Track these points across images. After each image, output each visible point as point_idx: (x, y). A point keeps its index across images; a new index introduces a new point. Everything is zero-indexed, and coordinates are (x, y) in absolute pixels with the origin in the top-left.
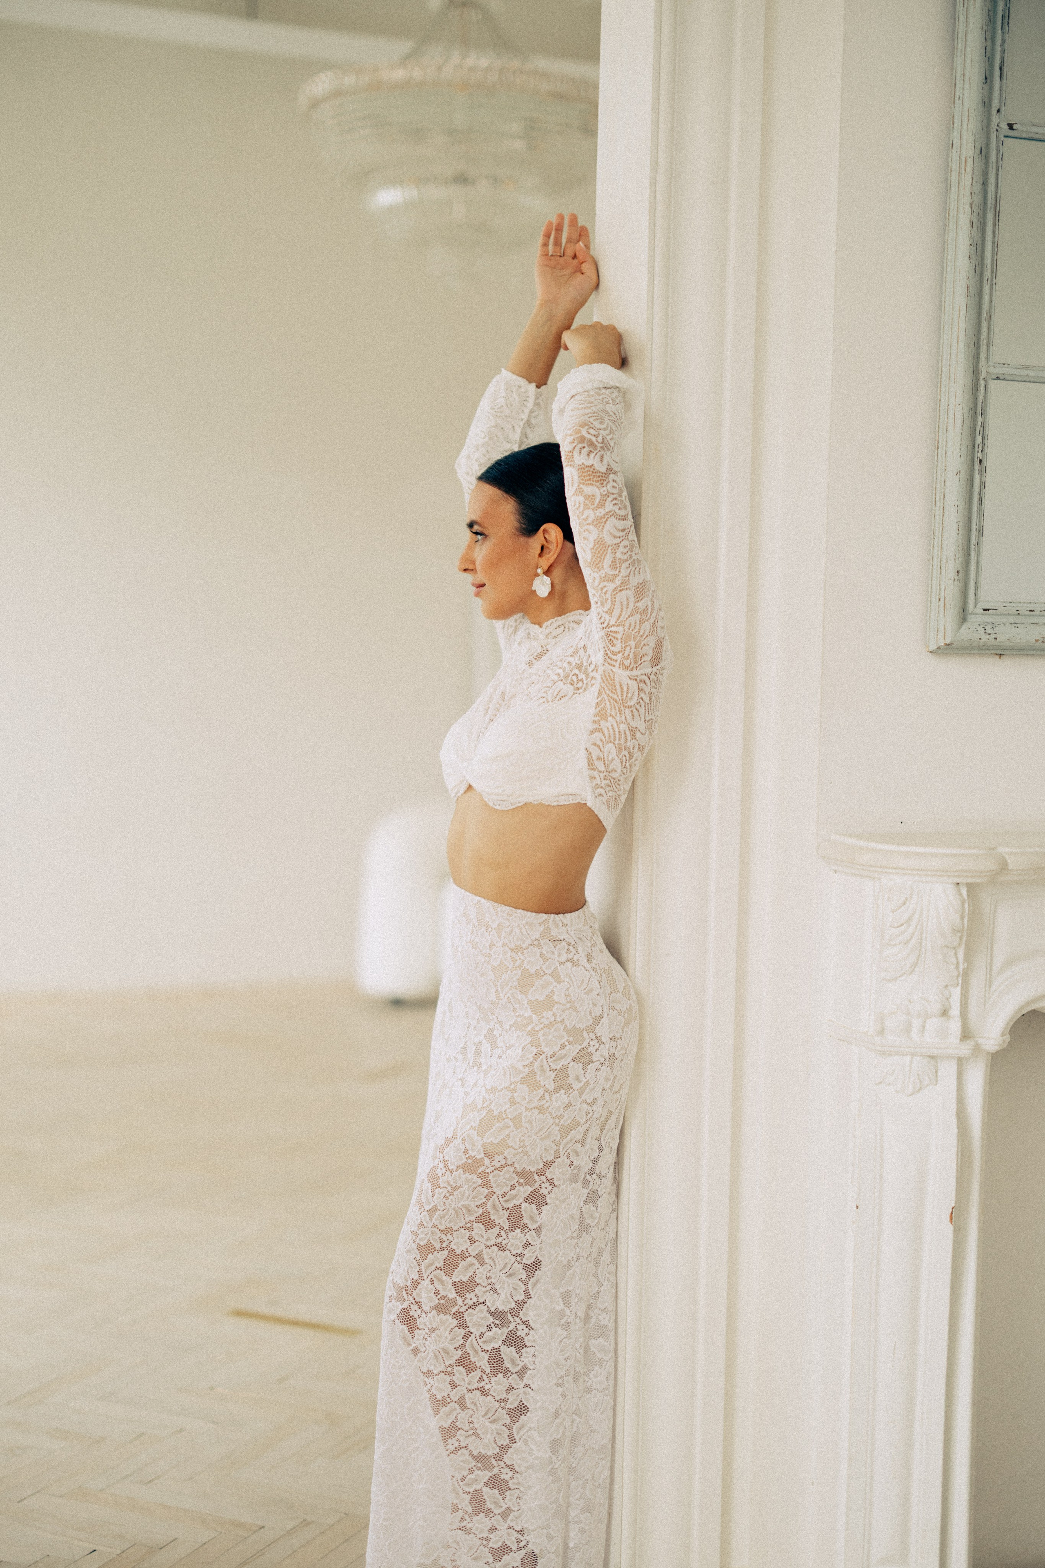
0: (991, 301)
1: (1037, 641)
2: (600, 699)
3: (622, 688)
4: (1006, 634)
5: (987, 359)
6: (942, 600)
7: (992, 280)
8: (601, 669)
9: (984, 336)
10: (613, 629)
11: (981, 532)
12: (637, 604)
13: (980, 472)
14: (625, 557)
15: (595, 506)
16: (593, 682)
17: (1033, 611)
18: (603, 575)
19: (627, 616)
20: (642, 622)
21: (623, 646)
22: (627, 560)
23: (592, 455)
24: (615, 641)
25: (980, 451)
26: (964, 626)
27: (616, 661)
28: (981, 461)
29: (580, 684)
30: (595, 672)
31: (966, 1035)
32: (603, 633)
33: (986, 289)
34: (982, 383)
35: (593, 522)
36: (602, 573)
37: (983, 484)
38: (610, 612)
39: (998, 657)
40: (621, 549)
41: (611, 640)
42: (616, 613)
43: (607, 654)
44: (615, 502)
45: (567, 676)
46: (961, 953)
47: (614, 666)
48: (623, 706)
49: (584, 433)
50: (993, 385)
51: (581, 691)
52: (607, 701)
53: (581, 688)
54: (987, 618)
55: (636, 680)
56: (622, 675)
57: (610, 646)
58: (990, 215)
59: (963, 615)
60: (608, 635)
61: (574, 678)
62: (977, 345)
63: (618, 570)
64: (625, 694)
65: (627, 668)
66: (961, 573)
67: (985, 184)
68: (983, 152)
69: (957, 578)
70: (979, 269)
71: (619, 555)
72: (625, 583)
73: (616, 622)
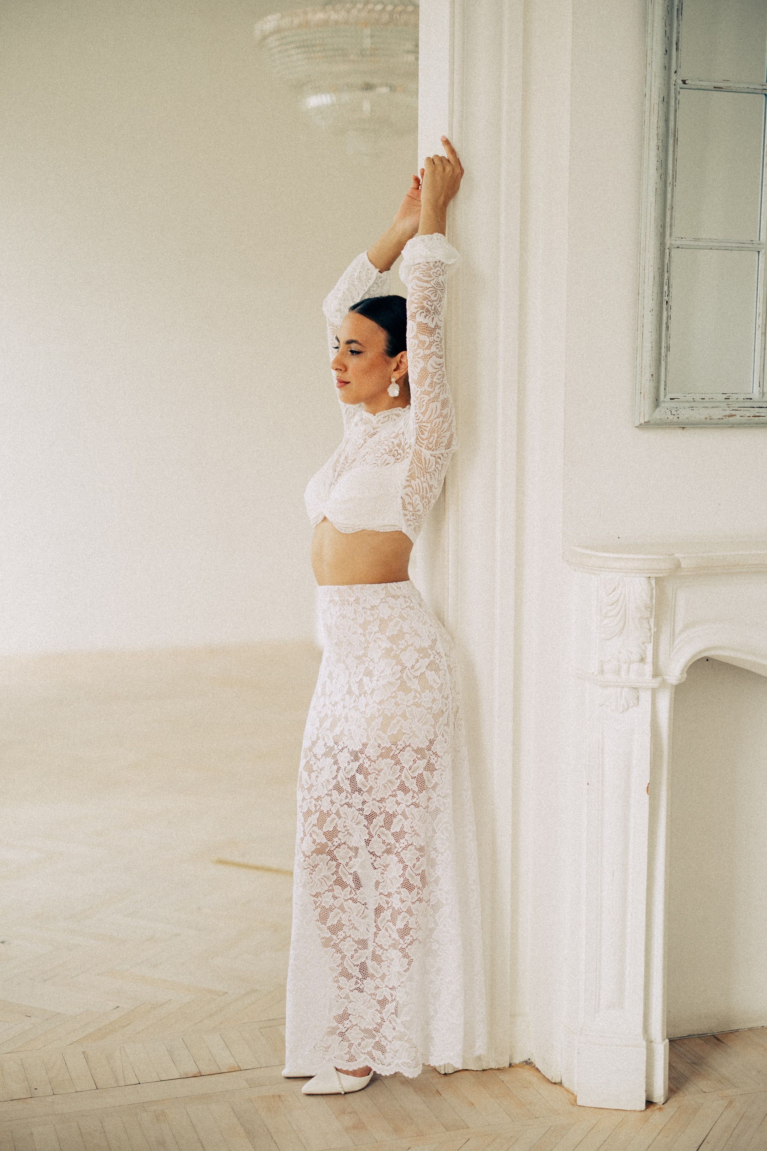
0: (672, 197)
1: (706, 418)
2: (411, 467)
3: (425, 461)
4: (685, 414)
5: (671, 235)
6: (643, 393)
7: (673, 185)
8: (413, 448)
9: (668, 219)
10: (424, 424)
11: (668, 348)
12: (442, 411)
13: (667, 309)
14: (439, 382)
15: (425, 347)
16: (408, 455)
17: (704, 399)
18: (423, 391)
19: (434, 417)
20: (444, 422)
21: (429, 435)
22: (439, 384)
23: (427, 317)
24: (424, 432)
25: (666, 296)
26: (658, 409)
27: (423, 444)
28: (667, 302)
29: (399, 457)
30: (409, 449)
31: (656, 674)
32: (417, 426)
33: (669, 189)
34: (667, 251)
35: (422, 357)
36: (423, 389)
37: (669, 317)
38: (424, 413)
39: (680, 430)
40: (437, 376)
41: (421, 431)
42: (428, 415)
43: (418, 439)
44: (437, 346)
45: (390, 451)
46: (652, 621)
47: (422, 447)
48: (426, 472)
50: (674, 252)
51: (399, 461)
52: (416, 468)
53: (399, 459)
54: (673, 404)
55: (435, 456)
56: (426, 454)
57: (421, 434)
58: (671, 141)
59: (657, 402)
60: (420, 427)
61: (396, 453)
62: (664, 226)
63: (433, 388)
64: (427, 464)
65: (429, 449)
66: (654, 376)
67: (667, 120)
68: (665, 100)
69: (651, 379)
70: (663, 177)
71: (435, 380)
72: (436, 397)
73: (427, 420)
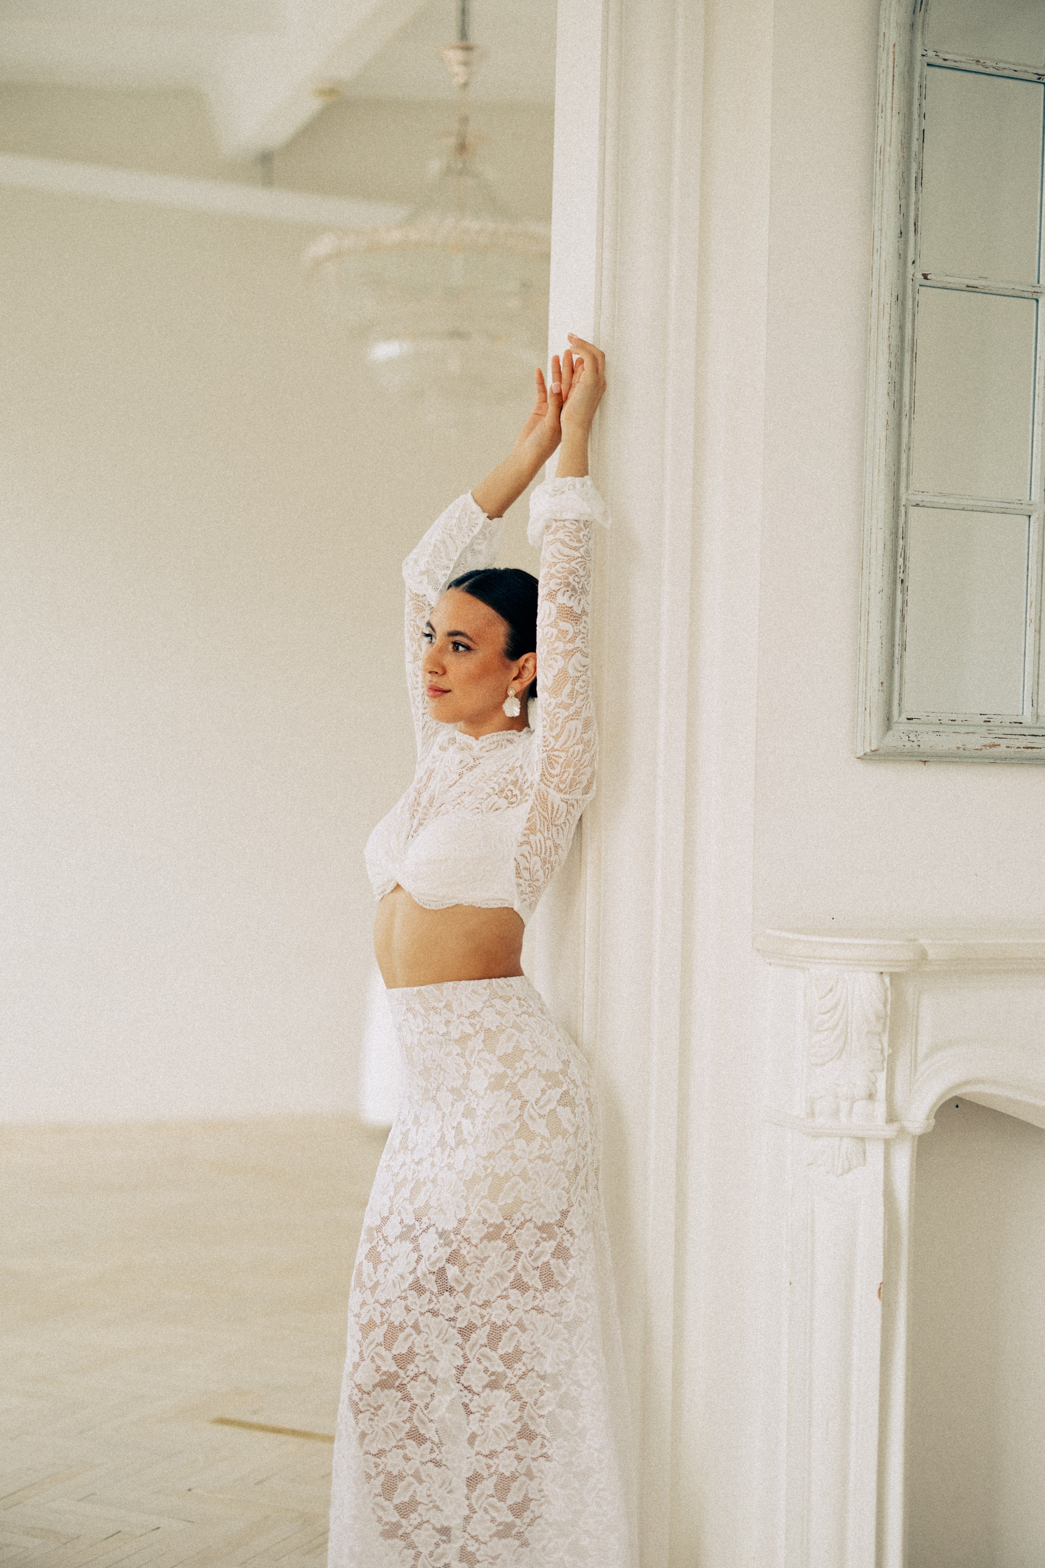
0: (910, 435)
1: (958, 748)
2: (531, 815)
3: (553, 808)
4: (929, 741)
5: (907, 488)
6: (868, 709)
7: (910, 416)
8: (536, 787)
9: (904, 465)
10: (556, 753)
11: (904, 647)
12: (583, 735)
13: (902, 591)
14: (582, 691)
15: (567, 639)
16: (527, 798)
17: (954, 721)
18: (559, 702)
19: (572, 744)
20: (584, 752)
21: (563, 770)
22: (583, 694)
23: (573, 598)
24: (555, 765)
25: (902, 572)
26: (890, 733)
27: (552, 783)
28: (902, 581)
29: (514, 799)
30: (529, 789)
31: (891, 1118)
32: (545, 755)
33: (905, 422)
34: (903, 509)
35: (562, 653)
36: (559, 700)
37: (905, 602)
38: (557, 737)
39: (922, 764)
40: (580, 683)
41: (551, 763)
42: (562, 740)
43: (544, 775)
44: (583, 640)
45: (502, 791)
46: (885, 1038)
47: (549, 787)
48: (552, 824)
49: (571, 579)
50: (912, 510)
51: (514, 805)
52: (538, 817)
53: (514, 803)
54: (911, 727)
55: (567, 803)
56: (555, 797)
57: (549, 768)
58: (908, 357)
59: (888, 722)
60: (549, 757)
61: (509, 794)
62: (897, 473)
63: (574, 700)
64: (554, 814)
65: (561, 791)
66: (884, 684)
67: (902, 328)
68: (900, 299)
69: (881, 688)
70: (897, 405)
71: (577, 687)
72: (577, 713)
73: (561, 748)
